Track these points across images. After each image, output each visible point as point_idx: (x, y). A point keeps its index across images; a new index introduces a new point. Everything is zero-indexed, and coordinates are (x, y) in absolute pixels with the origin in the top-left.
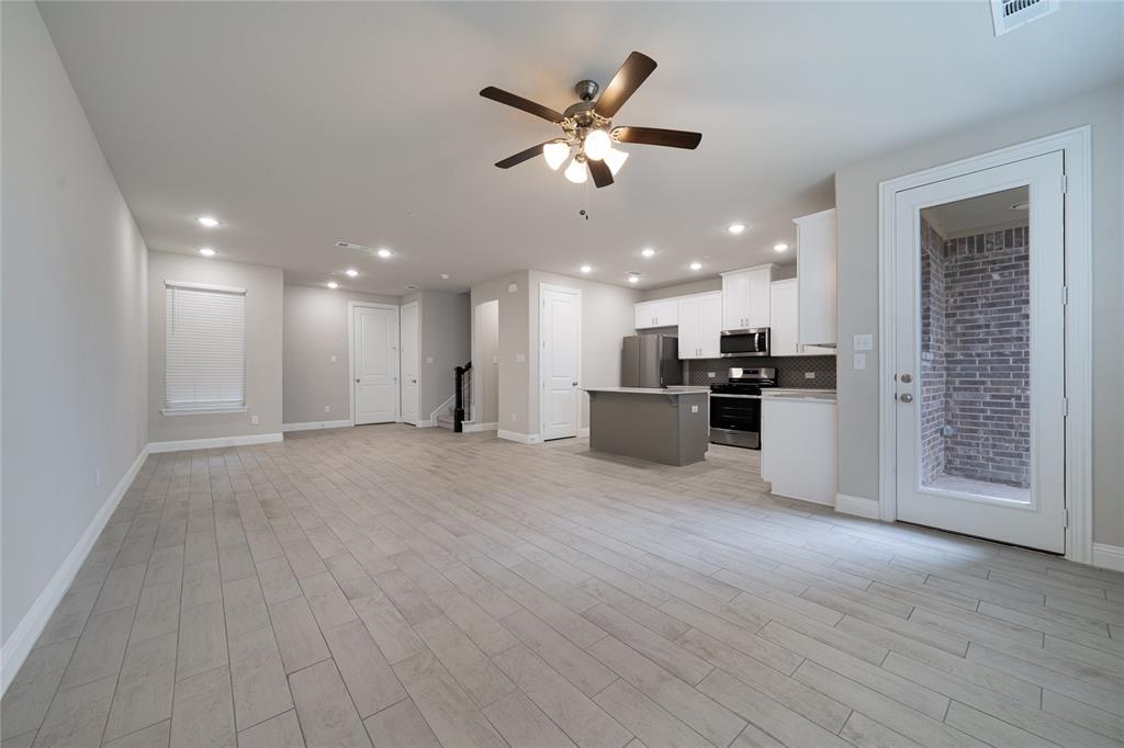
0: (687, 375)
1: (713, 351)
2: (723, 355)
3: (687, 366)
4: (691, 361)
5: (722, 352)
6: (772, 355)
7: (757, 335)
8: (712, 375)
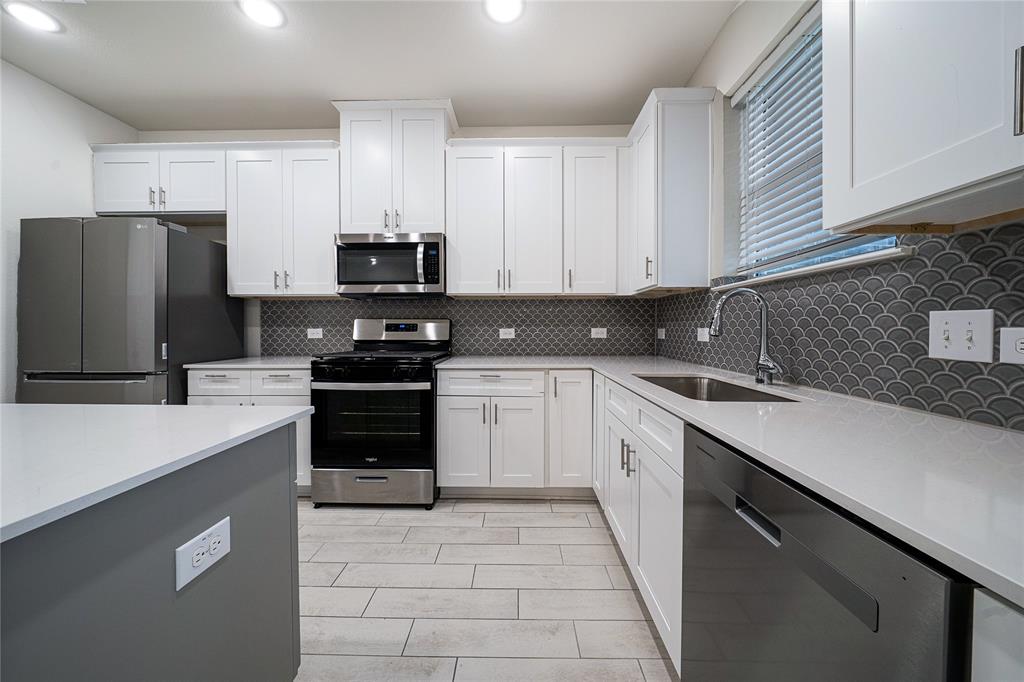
0: (255, 334)
1: (319, 279)
2: (343, 288)
3: (254, 313)
4: (267, 303)
5: (340, 283)
6: (450, 291)
7: (421, 249)
8: (315, 333)
